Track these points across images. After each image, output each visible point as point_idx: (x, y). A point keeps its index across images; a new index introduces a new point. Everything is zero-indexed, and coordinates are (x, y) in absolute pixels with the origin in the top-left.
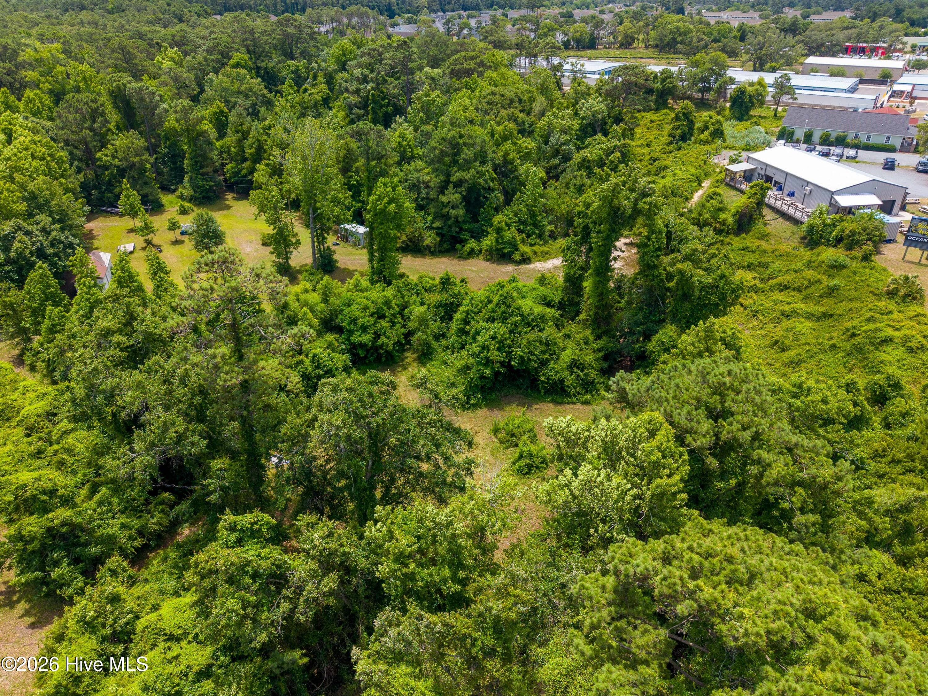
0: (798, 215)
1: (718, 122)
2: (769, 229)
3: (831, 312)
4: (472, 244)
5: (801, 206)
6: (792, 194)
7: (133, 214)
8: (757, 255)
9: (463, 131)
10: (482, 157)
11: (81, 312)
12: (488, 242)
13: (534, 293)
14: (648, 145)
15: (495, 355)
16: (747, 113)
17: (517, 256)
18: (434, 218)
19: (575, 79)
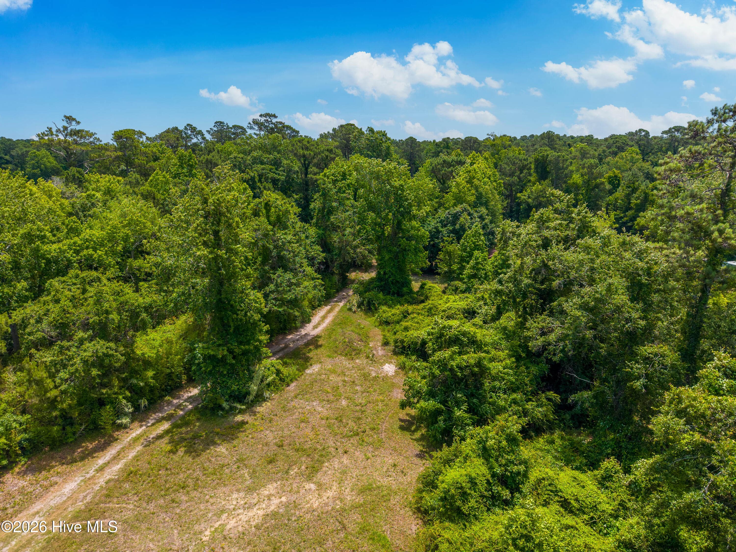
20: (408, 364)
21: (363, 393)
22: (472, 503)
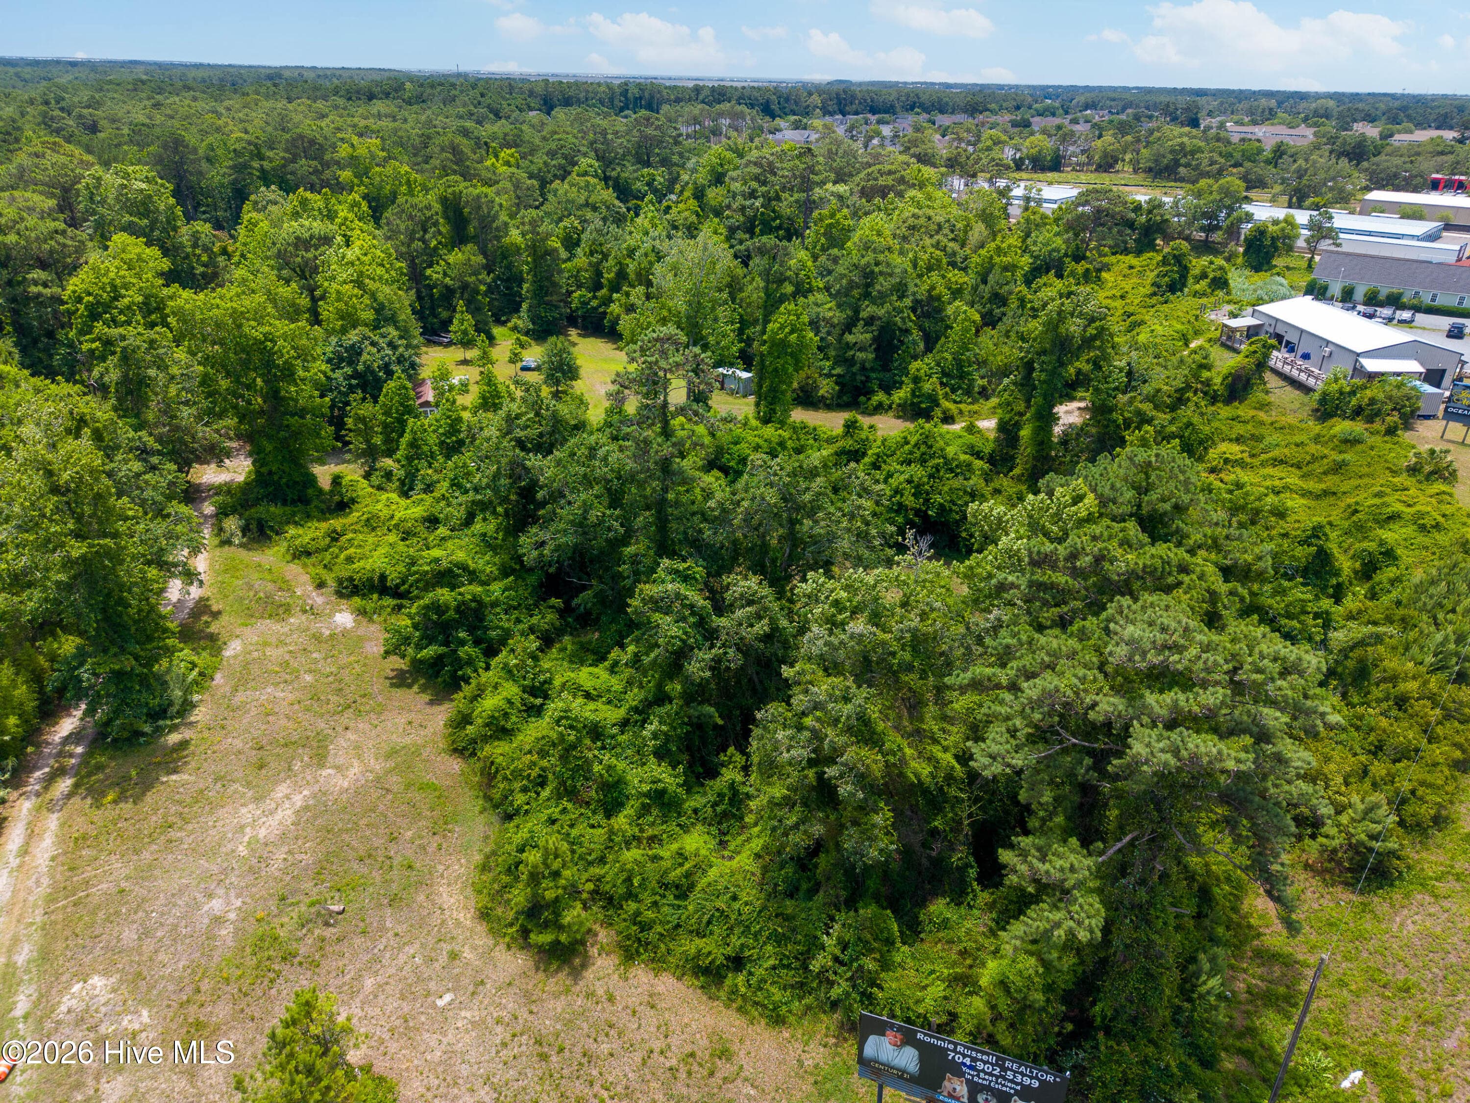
0: (1311, 382)
1: (1221, 268)
2: (1271, 398)
3: (1334, 490)
4: (880, 397)
5: (1317, 371)
6: (1306, 357)
7: (467, 344)
8: (1249, 427)
9: (881, 257)
10: (901, 290)
11: (441, 431)
12: (900, 395)
13: (960, 441)
14: (1122, 297)
15: (909, 500)
16: (1269, 263)
17: (938, 412)
18: (835, 363)
19: (1026, 209)
20: (370, 606)
21: (325, 659)
22: (514, 719)
